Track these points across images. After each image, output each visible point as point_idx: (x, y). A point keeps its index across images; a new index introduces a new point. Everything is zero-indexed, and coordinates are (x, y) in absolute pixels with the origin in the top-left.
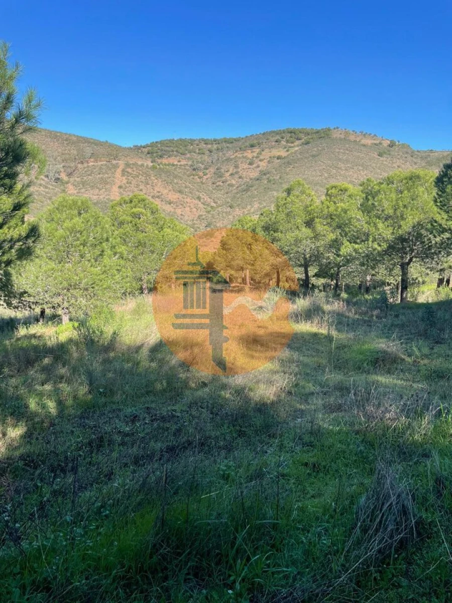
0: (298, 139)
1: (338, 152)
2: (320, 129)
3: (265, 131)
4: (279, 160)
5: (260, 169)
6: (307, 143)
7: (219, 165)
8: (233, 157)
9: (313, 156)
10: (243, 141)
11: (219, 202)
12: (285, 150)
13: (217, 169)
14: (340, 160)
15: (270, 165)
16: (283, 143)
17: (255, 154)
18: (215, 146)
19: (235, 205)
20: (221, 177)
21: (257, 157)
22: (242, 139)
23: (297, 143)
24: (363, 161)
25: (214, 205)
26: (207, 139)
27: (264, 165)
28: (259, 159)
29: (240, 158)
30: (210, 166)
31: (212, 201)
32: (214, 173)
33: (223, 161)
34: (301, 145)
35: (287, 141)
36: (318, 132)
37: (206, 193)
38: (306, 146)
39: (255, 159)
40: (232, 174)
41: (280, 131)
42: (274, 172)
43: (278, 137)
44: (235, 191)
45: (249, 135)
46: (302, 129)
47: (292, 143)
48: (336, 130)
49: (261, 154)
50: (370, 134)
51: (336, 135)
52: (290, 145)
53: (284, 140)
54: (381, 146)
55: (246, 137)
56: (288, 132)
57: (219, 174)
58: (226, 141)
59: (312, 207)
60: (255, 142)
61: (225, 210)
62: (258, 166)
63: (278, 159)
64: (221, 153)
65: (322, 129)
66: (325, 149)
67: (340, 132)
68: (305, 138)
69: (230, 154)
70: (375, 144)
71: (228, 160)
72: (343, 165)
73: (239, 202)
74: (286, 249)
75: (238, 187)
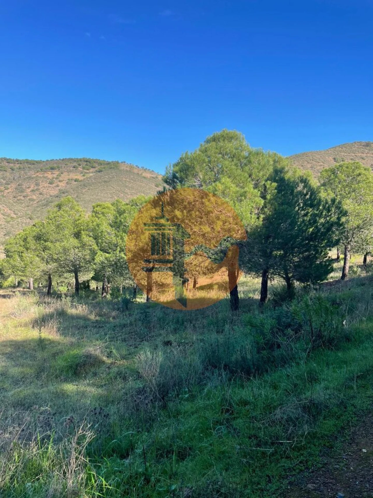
0: (93, 167)
1: (125, 181)
2: (111, 161)
3: (64, 158)
4: (76, 183)
5: (59, 188)
6: (100, 171)
7: (20, 182)
8: (34, 176)
9: (105, 182)
10: (44, 163)
11: (19, 214)
12: (82, 175)
13: (18, 185)
14: (126, 186)
15: (68, 186)
16: (80, 169)
17: (55, 176)
18: (18, 166)
19: (35, 217)
20: (22, 192)
21: (56, 178)
22: (44, 162)
23: (92, 170)
24: (144, 189)
25: (15, 216)
26: (10, 159)
27: (63, 185)
28: (58, 180)
29: (41, 177)
30: (11, 182)
31: (12, 212)
32: (16, 189)
33: (24, 179)
34: (95, 172)
35: (84, 168)
36: (109, 163)
37: (6, 205)
38: (99, 174)
39: (54, 179)
40: (33, 191)
41: (77, 159)
42: (72, 192)
43: (75, 164)
44: (36, 205)
45: (50, 160)
46: (96, 159)
47: (88, 170)
48: (123, 164)
49: (60, 176)
50: (149, 170)
51: (123, 167)
52: (86, 171)
53: (81, 167)
54: (157, 179)
55: (47, 161)
56: (84, 161)
57: (20, 189)
58: (27, 162)
59: (80, 221)
60: (55, 165)
61: (25, 221)
62: (58, 186)
63: (75, 181)
64: (23, 172)
65: (112, 162)
66: (114, 178)
67: (126, 166)
68: (98, 168)
69: (32, 173)
70: (153, 177)
71: (30, 178)
72: (128, 191)
73: (39, 215)
74: (55, 257)
75: (38, 202)
